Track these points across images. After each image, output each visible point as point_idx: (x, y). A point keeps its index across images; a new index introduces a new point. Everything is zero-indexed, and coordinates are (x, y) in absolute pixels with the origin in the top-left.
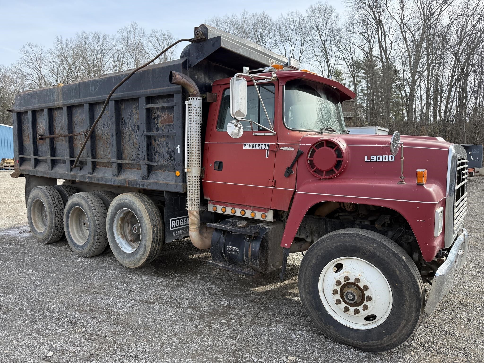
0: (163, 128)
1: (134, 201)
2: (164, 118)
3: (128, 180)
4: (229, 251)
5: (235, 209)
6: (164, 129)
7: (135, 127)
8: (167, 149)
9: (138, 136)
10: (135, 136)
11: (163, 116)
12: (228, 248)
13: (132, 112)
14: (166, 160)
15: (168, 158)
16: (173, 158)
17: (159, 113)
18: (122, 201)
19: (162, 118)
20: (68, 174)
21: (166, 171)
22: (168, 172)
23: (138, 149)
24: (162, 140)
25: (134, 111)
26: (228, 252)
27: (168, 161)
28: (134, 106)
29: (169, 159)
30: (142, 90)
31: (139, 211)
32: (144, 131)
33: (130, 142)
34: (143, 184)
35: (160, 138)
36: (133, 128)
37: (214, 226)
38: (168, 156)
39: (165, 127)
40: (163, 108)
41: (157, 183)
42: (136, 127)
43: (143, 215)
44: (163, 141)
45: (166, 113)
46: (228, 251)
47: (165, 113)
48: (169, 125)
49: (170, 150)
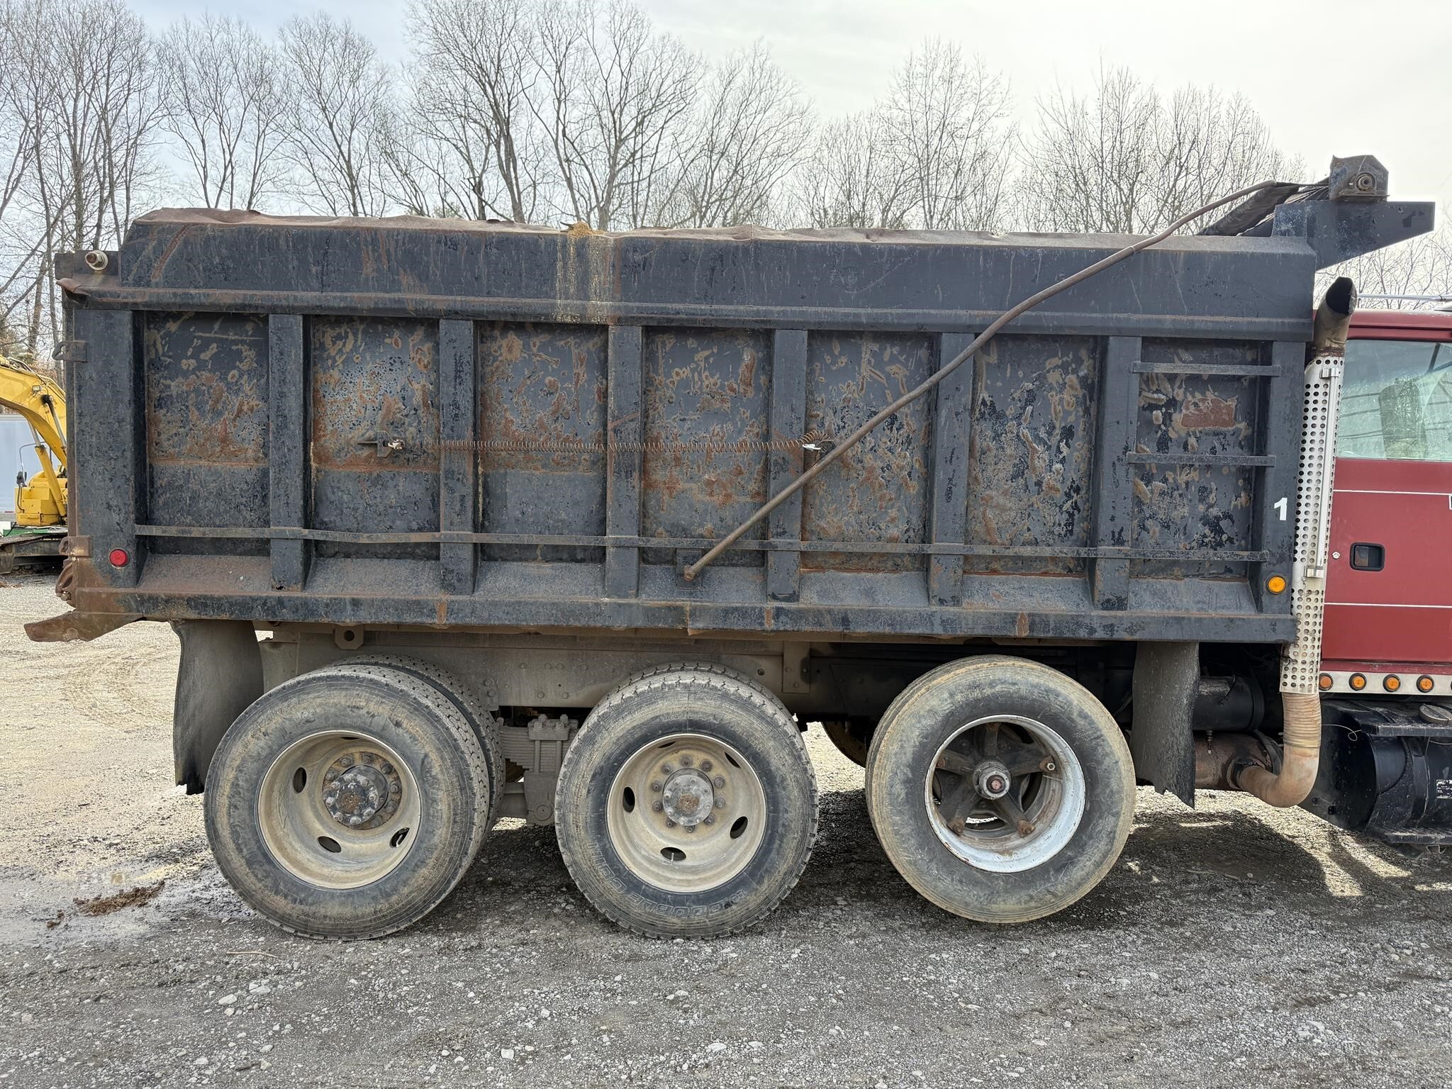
0: (1192, 441)
1: (1052, 685)
2: (1200, 411)
3: (1029, 615)
4: (1445, 793)
5: (1399, 675)
6: (1195, 444)
7: (1050, 434)
8: (1201, 508)
9: (1063, 461)
10: (1051, 461)
11: (1196, 404)
12: (1440, 786)
13: (1042, 378)
14: (1194, 544)
15: (1205, 536)
16: (1224, 537)
17: (1179, 394)
18: (988, 691)
19: (1187, 408)
20: (620, 605)
21: (1186, 580)
22: (1196, 580)
23: (1061, 507)
24: (1182, 479)
25: (1054, 378)
26: (1441, 797)
27: (1202, 544)
28: (1056, 361)
29: (1206, 540)
30: (1136, 311)
31: (1086, 717)
32: (1127, 449)
33: (1021, 481)
34: (1112, 625)
35: (1175, 472)
36: (1043, 435)
37: (1405, 730)
38: (1207, 531)
39: (1198, 439)
40: (1194, 381)
41: (1183, 618)
42: (1058, 431)
43: (1104, 732)
44: (1187, 483)
45: (1210, 395)
46: (1439, 794)
47: (1203, 394)
48: (1216, 434)
49: (1214, 511)
